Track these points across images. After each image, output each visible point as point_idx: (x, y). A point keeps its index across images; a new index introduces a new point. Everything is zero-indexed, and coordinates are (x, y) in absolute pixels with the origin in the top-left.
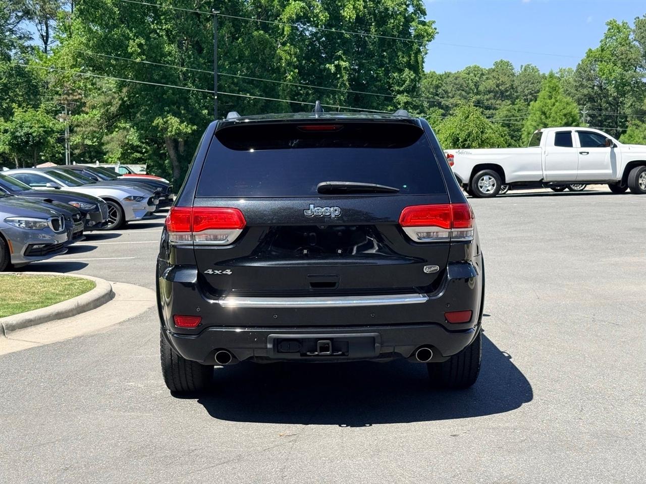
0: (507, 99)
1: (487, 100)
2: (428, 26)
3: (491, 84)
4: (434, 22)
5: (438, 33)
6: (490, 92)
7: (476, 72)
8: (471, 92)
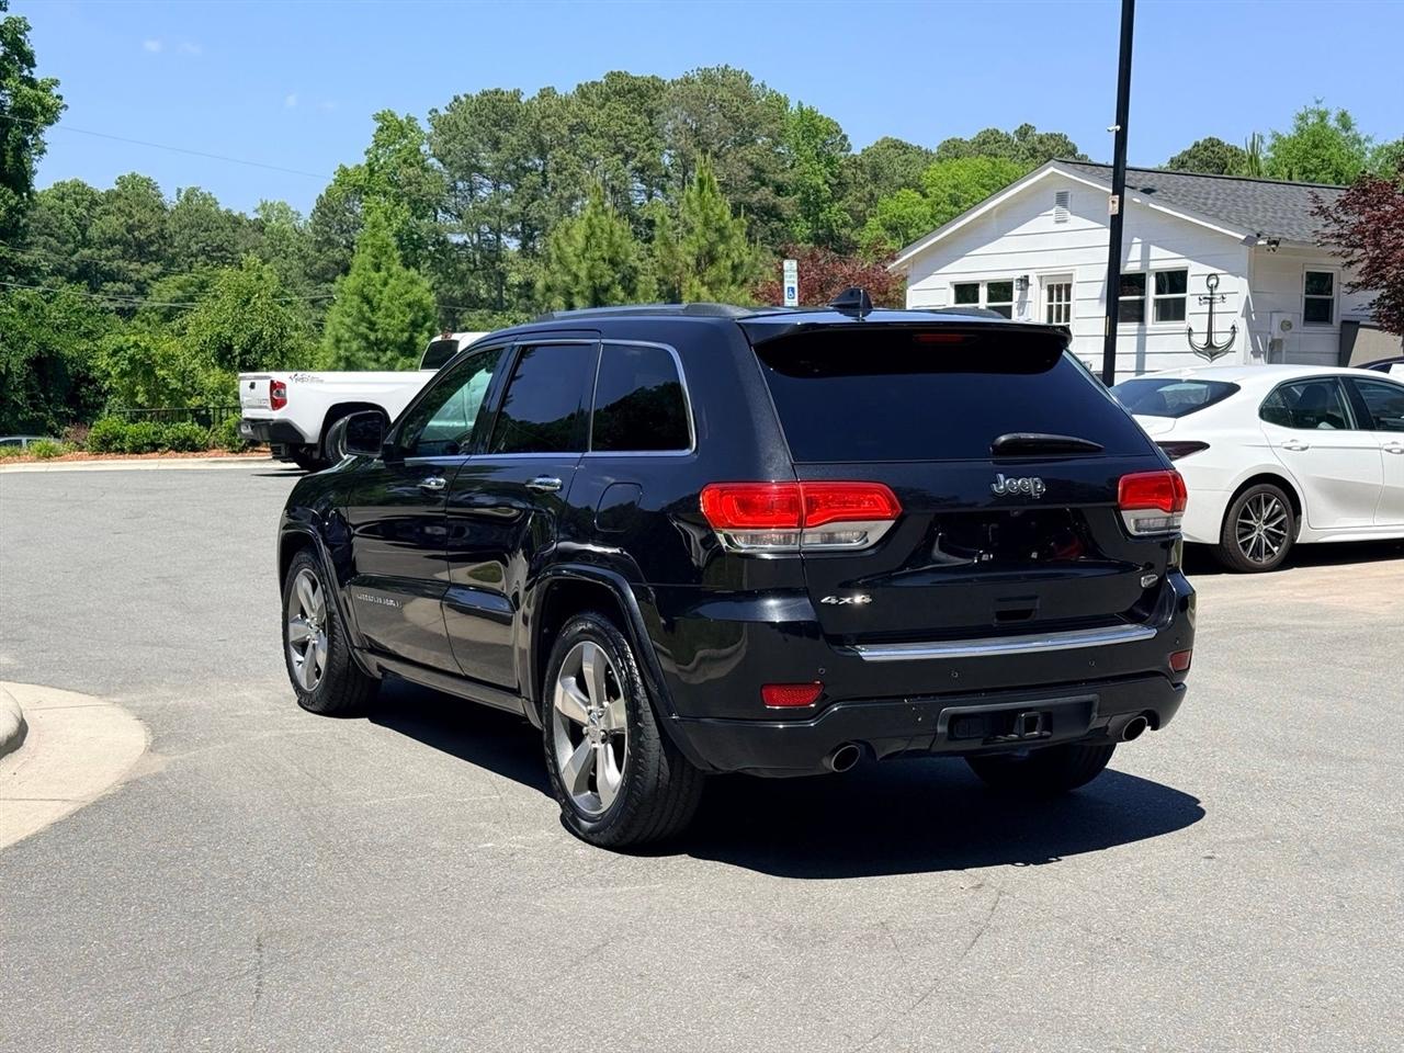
0: (152, 260)
1: (108, 259)
2: (43, 90)
3: (113, 224)
4: (56, 83)
5: (66, 107)
6: (112, 242)
7: (79, 197)
8: (71, 239)
